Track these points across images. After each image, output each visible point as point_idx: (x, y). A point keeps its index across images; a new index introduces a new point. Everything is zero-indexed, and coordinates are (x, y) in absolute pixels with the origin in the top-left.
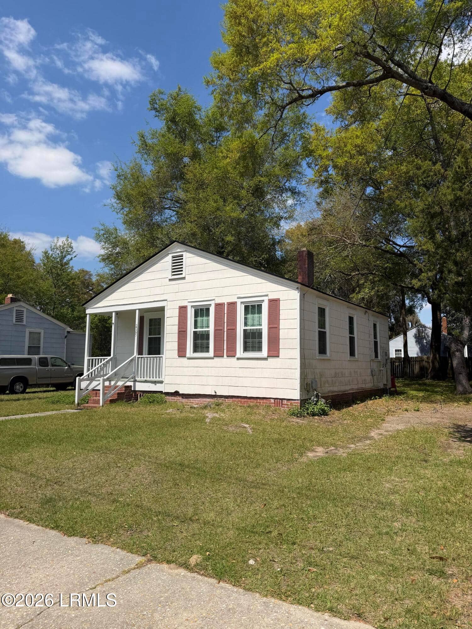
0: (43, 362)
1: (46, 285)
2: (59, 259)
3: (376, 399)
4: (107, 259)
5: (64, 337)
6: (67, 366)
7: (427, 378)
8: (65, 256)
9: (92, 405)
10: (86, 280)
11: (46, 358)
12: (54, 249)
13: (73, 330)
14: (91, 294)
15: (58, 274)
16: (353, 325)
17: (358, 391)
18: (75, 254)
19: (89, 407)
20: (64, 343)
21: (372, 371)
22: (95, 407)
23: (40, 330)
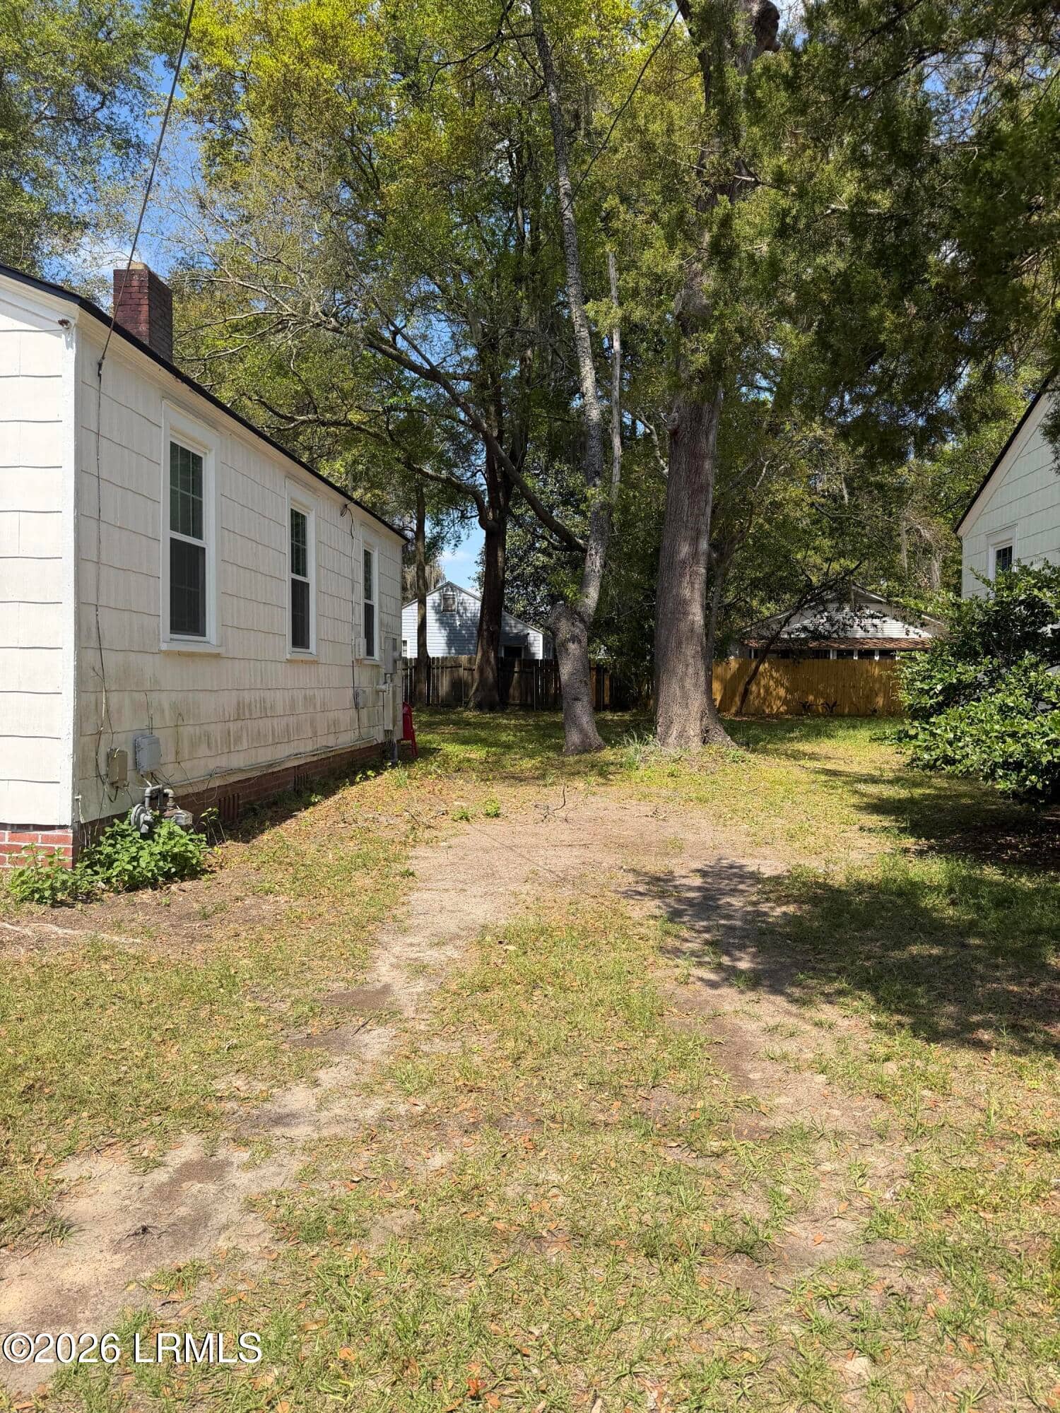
3: (367, 778)
7: (467, 708)
16: (304, 543)
17: (315, 759)
21: (356, 696)
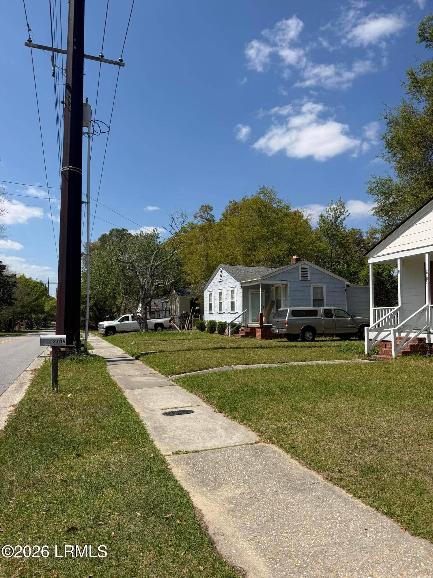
0: (328, 313)
1: (324, 244)
2: (333, 220)
4: (381, 210)
5: (344, 290)
6: (349, 317)
8: (339, 217)
9: (383, 356)
10: (357, 238)
11: (330, 310)
12: (329, 211)
13: (351, 283)
14: (363, 251)
15: (333, 235)
18: (347, 214)
19: (381, 358)
20: (345, 296)
22: (387, 359)
23: (323, 285)
